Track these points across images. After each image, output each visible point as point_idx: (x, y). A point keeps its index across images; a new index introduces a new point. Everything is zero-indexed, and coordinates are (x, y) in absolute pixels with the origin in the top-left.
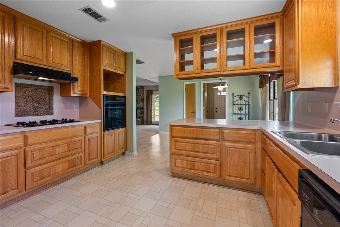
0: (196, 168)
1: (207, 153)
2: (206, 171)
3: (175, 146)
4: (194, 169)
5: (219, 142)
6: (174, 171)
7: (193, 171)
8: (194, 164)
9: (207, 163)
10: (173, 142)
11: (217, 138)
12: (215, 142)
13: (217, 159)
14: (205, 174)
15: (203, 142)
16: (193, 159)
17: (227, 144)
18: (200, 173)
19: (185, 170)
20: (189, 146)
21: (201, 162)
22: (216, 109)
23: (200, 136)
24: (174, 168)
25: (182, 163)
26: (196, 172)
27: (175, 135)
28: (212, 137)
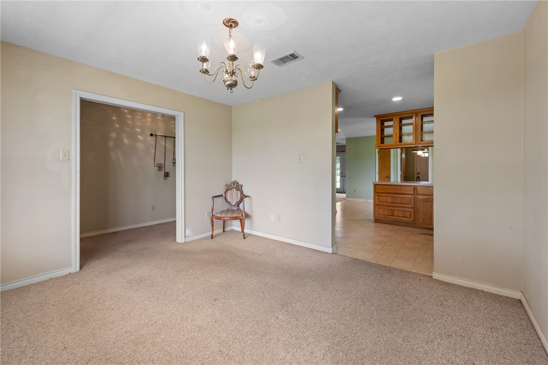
0: (395, 214)
1: (405, 204)
2: (403, 217)
3: (378, 199)
4: (393, 216)
5: (413, 196)
6: (377, 218)
7: (393, 217)
8: (393, 212)
9: (405, 211)
10: (377, 197)
11: (412, 193)
12: (411, 196)
13: (412, 208)
14: (403, 219)
15: (401, 196)
16: (393, 208)
17: (421, 197)
18: (399, 218)
19: (386, 216)
20: (389, 200)
21: (400, 210)
22: (419, 174)
23: (398, 192)
24: (377, 215)
25: (384, 212)
26: (396, 217)
27: (378, 191)
28: (408, 193)
